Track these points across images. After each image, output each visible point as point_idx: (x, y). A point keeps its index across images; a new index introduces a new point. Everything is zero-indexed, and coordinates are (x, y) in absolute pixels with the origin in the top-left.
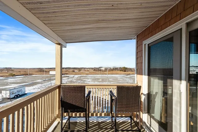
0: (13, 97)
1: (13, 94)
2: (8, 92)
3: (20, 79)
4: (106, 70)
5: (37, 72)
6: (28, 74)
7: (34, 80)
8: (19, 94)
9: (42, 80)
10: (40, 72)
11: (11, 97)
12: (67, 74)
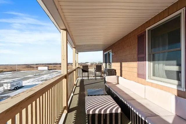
0: (14, 89)
1: (13, 86)
2: (9, 85)
3: (10, 75)
4: (92, 65)
5: (25, 68)
6: (16, 71)
7: (24, 75)
8: (18, 87)
9: (33, 75)
10: (28, 68)
11: (12, 89)
12: (55, 69)
